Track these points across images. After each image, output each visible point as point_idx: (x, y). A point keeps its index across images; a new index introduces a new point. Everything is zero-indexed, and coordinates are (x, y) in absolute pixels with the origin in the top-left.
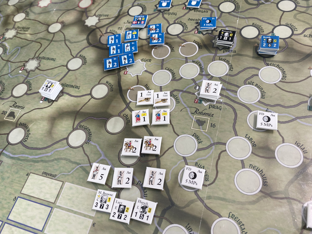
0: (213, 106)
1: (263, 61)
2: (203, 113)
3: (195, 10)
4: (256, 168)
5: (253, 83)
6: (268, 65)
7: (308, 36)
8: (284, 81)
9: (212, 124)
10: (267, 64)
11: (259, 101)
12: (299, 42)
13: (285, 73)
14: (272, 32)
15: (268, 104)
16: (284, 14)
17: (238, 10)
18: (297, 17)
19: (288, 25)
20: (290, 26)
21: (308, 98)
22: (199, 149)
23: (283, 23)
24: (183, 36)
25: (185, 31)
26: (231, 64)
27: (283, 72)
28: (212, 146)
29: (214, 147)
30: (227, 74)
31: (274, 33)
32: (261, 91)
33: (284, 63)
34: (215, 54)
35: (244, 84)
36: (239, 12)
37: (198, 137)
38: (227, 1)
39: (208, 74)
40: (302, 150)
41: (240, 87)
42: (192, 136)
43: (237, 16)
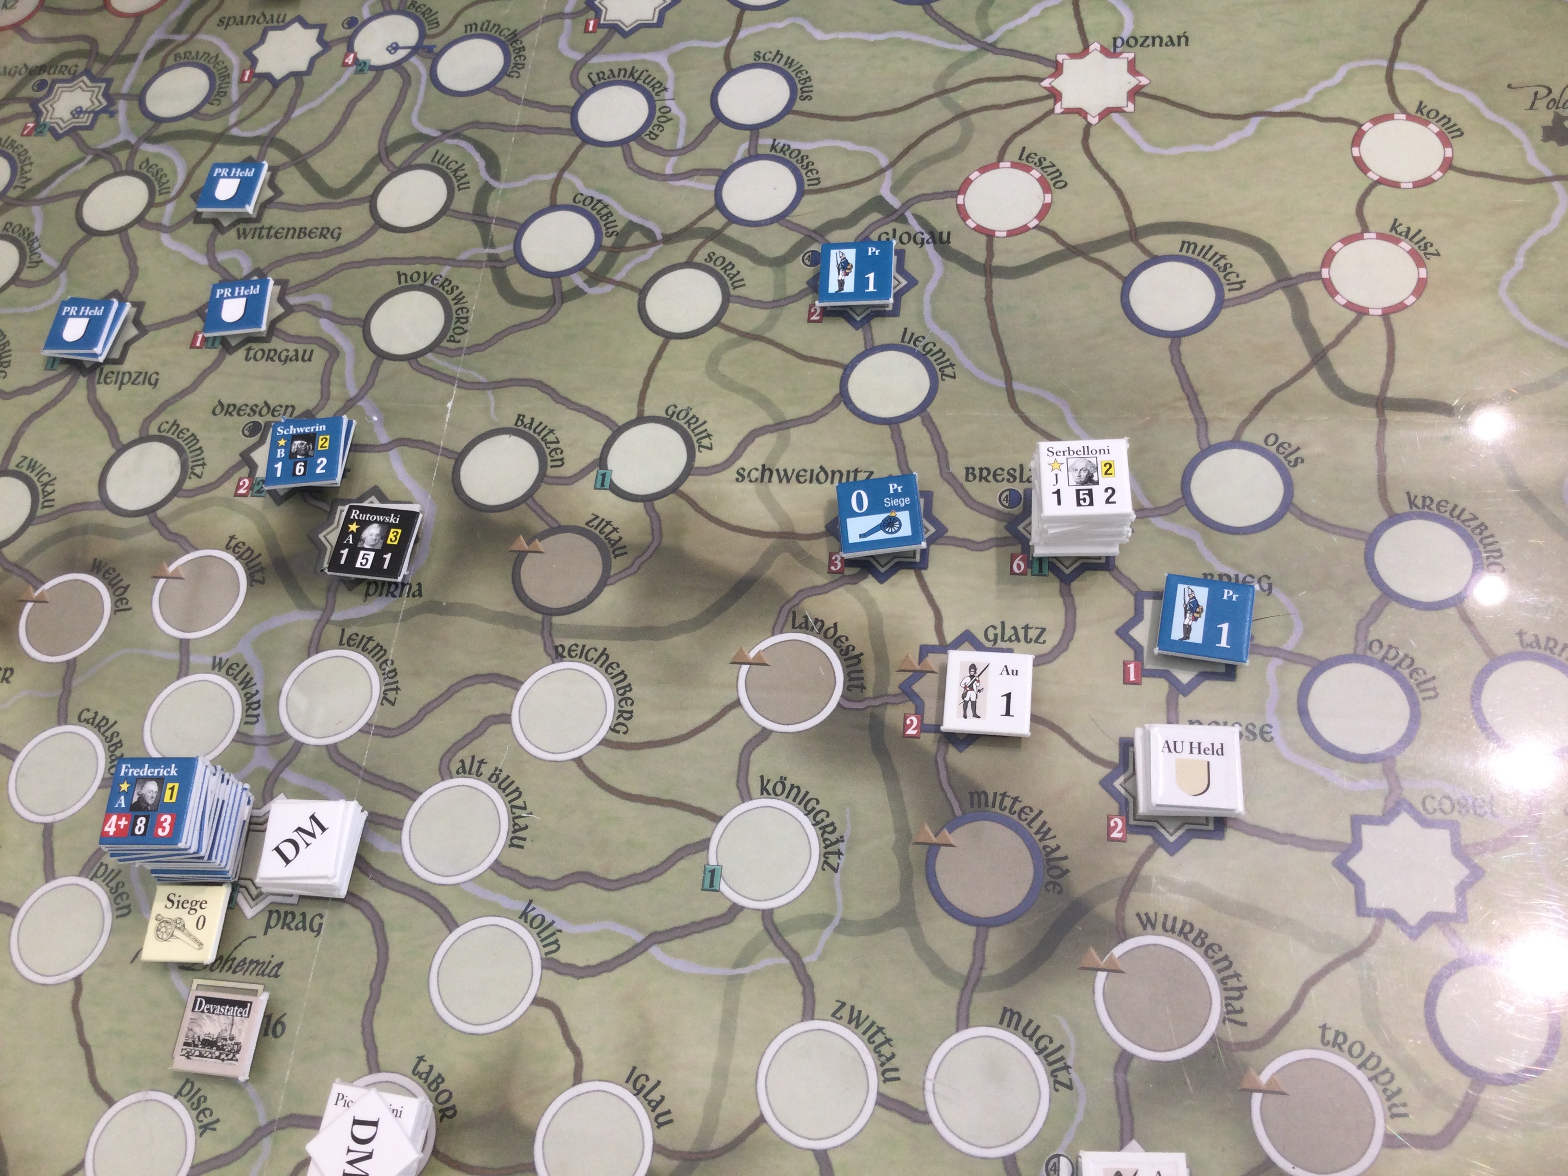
0: (286, 914)
1: (539, 638)
2: (235, 959)
3: (248, 351)
5: (479, 767)
6: (558, 654)
7: (755, 475)
8: (620, 738)
9: (269, 1017)
10: (553, 653)
11: (498, 867)
12: (716, 514)
13: (628, 695)
14: (602, 462)
15: (534, 874)
16: (668, 349)
17: (457, 338)
18: (723, 368)
19: (674, 418)
20: (682, 423)
21: (712, 824)
22: (202, 1163)
23: (653, 407)
24: (179, 513)
25: (190, 484)
26: (392, 668)
27: (621, 692)
28: (260, 1139)
29: (267, 1143)
30: (368, 724)
31: (610, 466)
32: (512, 807)
33: (632, 639)
34: (324, 610)
35: (438, 776)
36: (461, 349)
37: (199, 1100)
38: (410, 283)
39: (278, 731)
40: (653, 1111)
41: (421, 793)
42: (176, 1097)
43: (450, 373)
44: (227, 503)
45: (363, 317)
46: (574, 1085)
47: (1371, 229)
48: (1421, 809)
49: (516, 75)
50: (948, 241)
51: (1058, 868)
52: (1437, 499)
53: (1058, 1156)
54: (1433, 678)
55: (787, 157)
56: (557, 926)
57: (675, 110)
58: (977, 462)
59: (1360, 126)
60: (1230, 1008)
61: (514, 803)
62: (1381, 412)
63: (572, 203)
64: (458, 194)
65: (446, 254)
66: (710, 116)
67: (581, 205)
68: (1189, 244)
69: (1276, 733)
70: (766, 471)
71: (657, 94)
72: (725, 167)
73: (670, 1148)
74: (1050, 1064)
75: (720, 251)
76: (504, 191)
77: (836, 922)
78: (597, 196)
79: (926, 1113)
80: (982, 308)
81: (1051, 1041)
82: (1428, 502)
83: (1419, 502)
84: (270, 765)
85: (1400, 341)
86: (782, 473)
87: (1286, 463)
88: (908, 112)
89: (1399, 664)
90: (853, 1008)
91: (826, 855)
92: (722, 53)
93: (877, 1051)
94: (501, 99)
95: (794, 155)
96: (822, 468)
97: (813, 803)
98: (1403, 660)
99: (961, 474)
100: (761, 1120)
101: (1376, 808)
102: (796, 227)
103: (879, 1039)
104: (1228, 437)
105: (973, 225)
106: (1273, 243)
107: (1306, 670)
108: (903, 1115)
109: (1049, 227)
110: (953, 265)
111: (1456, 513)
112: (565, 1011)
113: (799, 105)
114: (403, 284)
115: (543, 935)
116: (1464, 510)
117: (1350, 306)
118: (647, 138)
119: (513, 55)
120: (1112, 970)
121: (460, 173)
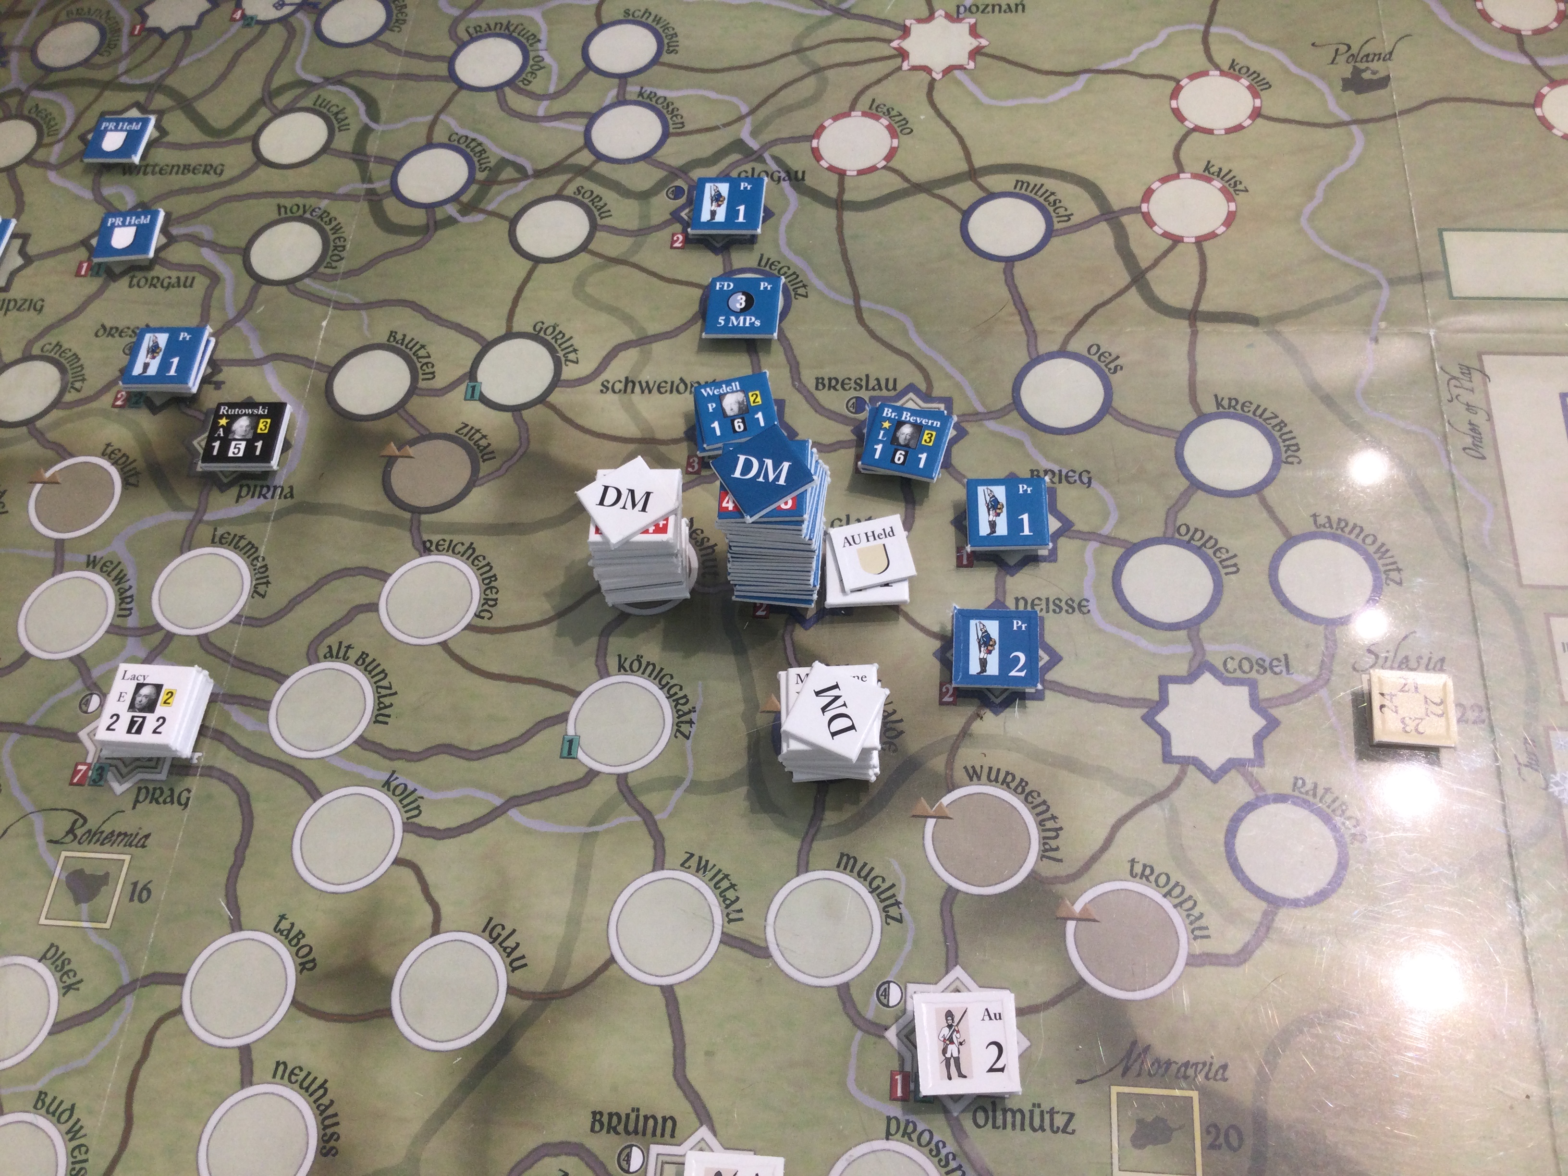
0: (155, 789)
1: (408, 534)
2: (102, 832)
3: (132, 278)
4: (303, 1075)
5: (346, 652)
6: (425, 549)
7: (619, 386)
8: (485, 623)
9: (135, 884)
10: (422, 548)
11: (362, 742)
12: (579, 421)
13: (493, 584)
14: (472, 374)
15: (398, 747)
16: (536, 274)
17: (334, 264)
18: (589, 290)
19: (542, 334)
20: (549, 338)
21: (572, 699)
22: (65, 1021)
23: (522, 323)
24: (57, 424)
25: (69, 397)
26: (263, 564)
27: (487, 581)
28: (124, 996)
29: (129, 1001)
30: (239, 616)
31: (479, 380)
32: (378, 687)
33: (498, 535)
34: (197, 511)
35: (306, 661)
36: (337, 274)
37: (63, 963)
38: (289, 214)
39: (151, 623)
40: (508, 956)
41: (287, 677)
42: (40, 961)
43: (325, 296)
44: (104, 413)
45: (243, 244)
46: (431, 936)
47: (1186, 169)
48: (1223, 671)
49: (397, 29)
50: (803, 179)
51: (894, 729)
52: (1241, 401)
53: (889, 982)
54: (1235, 556)
55: (653, 103)
56: (417, 793)
57: (548, 59)
58: (827, 372)
59: (1178, 81)
60: (1047, 847)
61: (381, 684)
62: (1192, 325)
63: (446, 141)
64: (338, 135)
65: (325, 190)
66: (580, 65)
67: (456, 143)
68: (1023, 183)
69: (1092, 606)
70: (629, 383)
71: (531, 45)
72: (594, 111)
73: (524, 989)
74: (882, 901)
75: (589, 185)
76: (383, 132)
77: (686, 784)
78: (472, 135)
79: (767, 948)
80: (835, 237)
81: (884, 880)
82: (1233, 403)
83: (1225, 403)
84: (143, 654)
85: (1211, 265)
86: (644, 385)
87: (1106, 370)
88: (768, 67)
89: (1204, 545)
90: (700, 858)
91: (678, 725)
92: (594, 10)
93: (722, 895)
94: (383, 50)
95: (660, 101)
96: (682, 380)
97: (667, 679)
98: (1207, 541)
99: (811, 384)
100: (612, 960)
101: (1182, 669)
102: (660, 165)
103: (725, 884)
104: (1055, 348)
105: (826, 165)
106: (1098, 183)
107: (1121, 551)
108: (745, 951)
109: (897, 167)
110: (806, 199)
111: (1259, 412)
112: (426, 871)
113: (666, 58)
114: (283, 215)
115: (405, 802)
116: (1265, 410)
117: (1166, 235)
118: (521, 84)
119: (395, 12)
120: (941, 817)
121: (340, 116)
